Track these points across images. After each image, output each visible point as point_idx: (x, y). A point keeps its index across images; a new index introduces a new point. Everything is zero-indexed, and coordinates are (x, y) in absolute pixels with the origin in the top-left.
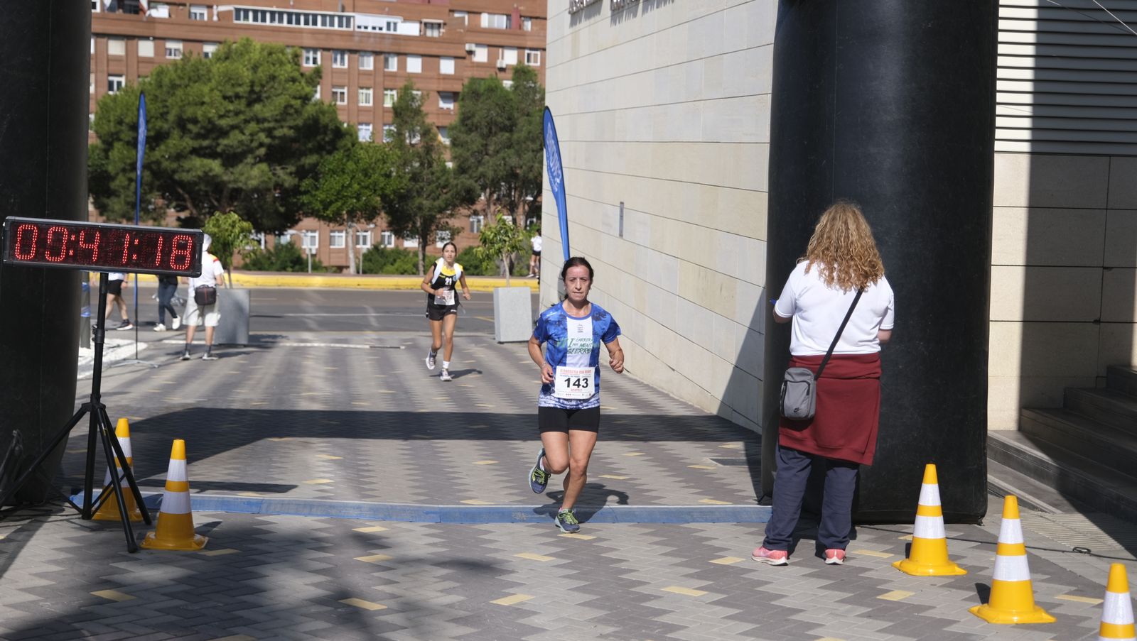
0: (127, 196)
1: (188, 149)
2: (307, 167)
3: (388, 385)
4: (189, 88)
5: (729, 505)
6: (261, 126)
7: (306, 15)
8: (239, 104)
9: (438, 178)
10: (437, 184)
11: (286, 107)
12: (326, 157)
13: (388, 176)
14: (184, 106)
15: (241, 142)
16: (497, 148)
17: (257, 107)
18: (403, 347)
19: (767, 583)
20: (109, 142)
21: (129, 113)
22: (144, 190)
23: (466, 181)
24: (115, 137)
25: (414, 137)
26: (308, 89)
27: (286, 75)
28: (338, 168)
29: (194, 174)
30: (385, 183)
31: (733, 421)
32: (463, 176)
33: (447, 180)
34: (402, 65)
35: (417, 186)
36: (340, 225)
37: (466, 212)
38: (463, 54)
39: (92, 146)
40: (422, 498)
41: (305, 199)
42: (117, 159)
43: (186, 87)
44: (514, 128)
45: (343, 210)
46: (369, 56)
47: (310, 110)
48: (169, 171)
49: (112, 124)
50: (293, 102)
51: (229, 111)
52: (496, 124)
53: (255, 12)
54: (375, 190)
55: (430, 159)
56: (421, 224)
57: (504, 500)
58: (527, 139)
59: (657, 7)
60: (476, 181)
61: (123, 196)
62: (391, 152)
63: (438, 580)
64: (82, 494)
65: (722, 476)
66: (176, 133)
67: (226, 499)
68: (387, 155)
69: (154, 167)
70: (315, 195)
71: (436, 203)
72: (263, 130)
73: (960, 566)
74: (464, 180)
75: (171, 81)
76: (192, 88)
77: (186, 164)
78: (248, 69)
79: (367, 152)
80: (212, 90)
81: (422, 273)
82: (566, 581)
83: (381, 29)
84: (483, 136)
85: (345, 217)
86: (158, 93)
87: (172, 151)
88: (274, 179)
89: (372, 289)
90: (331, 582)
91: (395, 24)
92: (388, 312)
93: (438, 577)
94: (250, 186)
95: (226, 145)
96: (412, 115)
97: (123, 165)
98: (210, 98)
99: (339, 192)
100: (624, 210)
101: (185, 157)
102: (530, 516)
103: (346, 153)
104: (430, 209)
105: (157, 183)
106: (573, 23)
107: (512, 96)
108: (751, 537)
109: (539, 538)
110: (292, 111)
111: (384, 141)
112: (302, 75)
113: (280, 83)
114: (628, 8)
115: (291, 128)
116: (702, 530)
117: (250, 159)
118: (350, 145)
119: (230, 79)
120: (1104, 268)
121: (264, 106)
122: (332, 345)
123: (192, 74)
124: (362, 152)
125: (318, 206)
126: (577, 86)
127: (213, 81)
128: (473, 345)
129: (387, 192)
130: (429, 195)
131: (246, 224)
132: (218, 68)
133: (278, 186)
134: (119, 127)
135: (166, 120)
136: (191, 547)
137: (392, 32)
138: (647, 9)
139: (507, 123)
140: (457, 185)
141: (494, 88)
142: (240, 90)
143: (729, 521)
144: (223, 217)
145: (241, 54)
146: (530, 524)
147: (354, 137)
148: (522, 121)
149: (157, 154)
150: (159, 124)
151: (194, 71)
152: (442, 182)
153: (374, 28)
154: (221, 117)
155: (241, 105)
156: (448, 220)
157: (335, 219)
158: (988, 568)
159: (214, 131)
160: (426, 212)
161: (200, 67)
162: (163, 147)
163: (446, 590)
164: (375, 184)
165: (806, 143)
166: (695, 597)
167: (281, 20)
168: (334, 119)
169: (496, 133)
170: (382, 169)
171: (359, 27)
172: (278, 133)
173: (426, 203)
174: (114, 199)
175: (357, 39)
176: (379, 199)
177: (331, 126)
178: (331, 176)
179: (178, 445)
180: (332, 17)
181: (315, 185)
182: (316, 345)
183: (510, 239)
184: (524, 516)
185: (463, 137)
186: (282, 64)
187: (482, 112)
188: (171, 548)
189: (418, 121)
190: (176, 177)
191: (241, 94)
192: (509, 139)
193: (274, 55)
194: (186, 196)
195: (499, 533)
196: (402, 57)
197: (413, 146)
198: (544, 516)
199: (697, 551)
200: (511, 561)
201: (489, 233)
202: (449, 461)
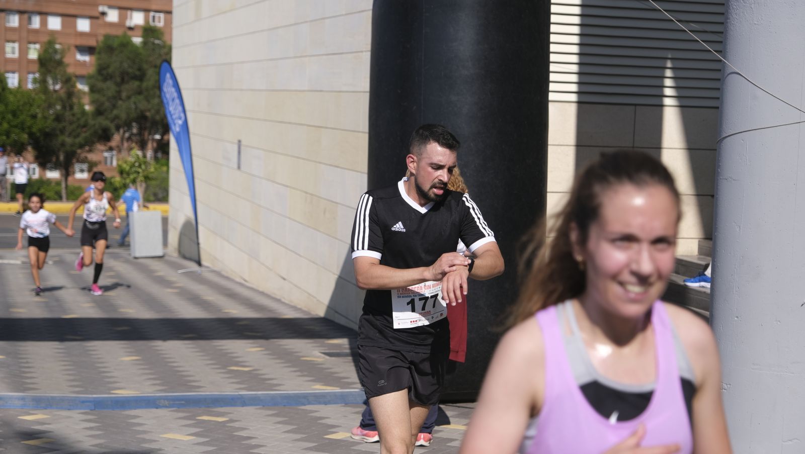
5: (337, 390)
9: (78, 119)
10: (77, 124)
13: (34, 117)
16: (129, 94)
18: (51, 262)
23: (103, 121)
25: (57, 84)
30: (32, 122)
31: (336, 321)
32: (100, 117)
33: (86, 120)
34: (44, 23)
35: (60, 126)
37: (100, 147)
38: (97, 14)
40: (77, 389)
44: (143, 77)
46: (15, 14)
52: (128, 74)
54: (23, 129)
55: (71, 103)
56: (64, 158)
57: (149, 390)
60: (111, 122)
62: (36, 97)
65: (330, 366)
68: (34, 100)
71: (78, 140)
74: (101, 121)
79: (15, 96)
81: (64, 199)
84: (119, 85)
96: (55, 65)
100: (242, 148)
102: (171, 402)
104: (72, 145)
107: (141, 51)
109: (181, 421)
111: (30, 86)
116: (316, 411)
124: (10, 96)
126: (200, 43)
128: (113, 260)
129: (34, 130)
130: (70, 134)
139: (138, 73)
140: (94, 125)
141: (126, 44)
143: (338, 403)
146: (172, 409)
147: (4, 83)
148: (150, 72)
152: (82, 122)
156: (87, 155)
160: (68, 148)
164: (23, 123)
169: (128, 81)
170: (29, 110)
173: (69, 140)
176: (25, 136)
183: (144, 171)
185: (100, 85)
187: (117, 63)
189: (60, 71)
192: (139, 87)
195: (146, 418)
196: (44, 16)
197: (55, 91)
198: (183, 402)
199: (313, 428)
200: (158, 441)
201: (124, 166)
202: (99, 358)
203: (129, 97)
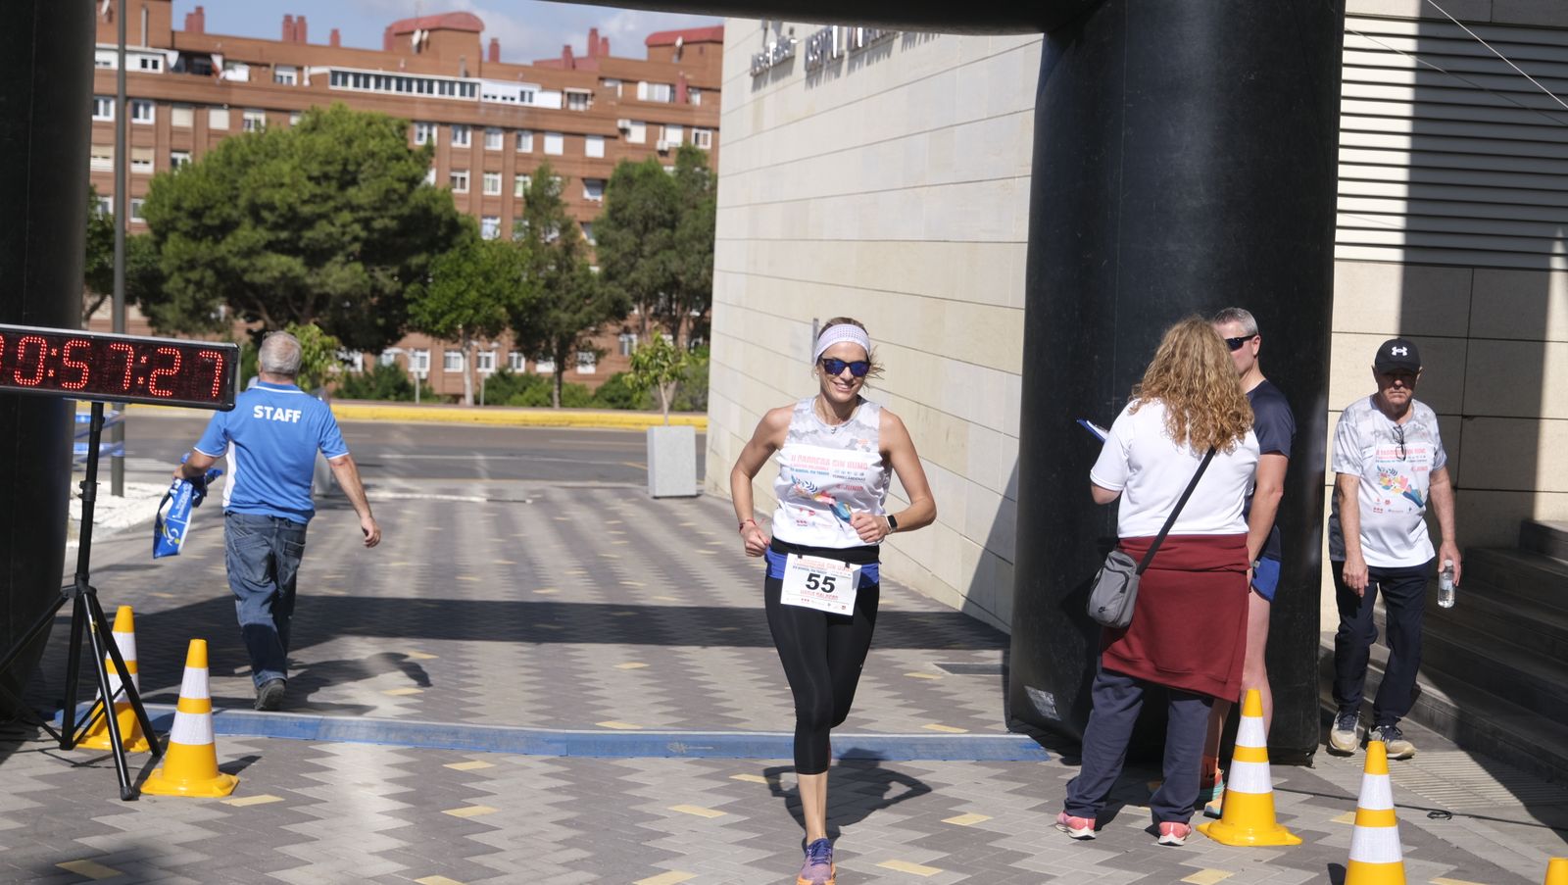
0: (183, 302)
1: (262, 243)
2: (413, 268)
3: (505, 553)
4: (265, 166)
5: (964, 734)
6: (356, 215)
7: (420, 81)
8: (329, 187)
9: (580, 286)
10: (577, 293)
11: (388, 192)
12: (438, 256)
13: (517, 281)
14: (259, 187)
15: (330, 235)
16: (655, 249)
17: (352, 191)
18: (529, 501)
19: (1024, 855)
20: (161, 232)
21: (189, 196)
22: (206, 294)
23: (615, 290)
24: (170, 226)
25: (550, 232)
26: (416, 170)
27: (389, 151)
28: (452, 269)
29: (269, 274)
30: (513, 290)
32: (611, 283)
33: (591, 288)
34: (539, 145)
35: (553, 295)
36: (455, 342)
37: (612, 328)
38: (615, 132)
39: (141, 237)
40: (543, 718)
41: (411, 309)
42: (171, 254)
43: (261, 164)
44: (677, 224)
45: (458, 324)
46: (497, 134)
47: (418, 197)
48: (238, 270)
49: (166, 209)
50: (397, 185)
51: (314, 196)
52: (654, 218)
53: (356, 76)
54: (499, 300)
55: (570, 261)
56: (558, 344)
57: (657, 723)
58: (692, 237)
59: (868, 63)
60: (627, 291)
61: (177, 303)
62: (520, 252)
63: (559, 847)
64: (60, 714)
65: (952, 690)
66: (247, 222)
67: (270, 719)
68: (516, 255)
69: (219, 265)
70: (421, 306)
71: (581, 316)
72: (357, 221)
73: (1291, 831)
74: (612, 289)
75: (243, 156)
76: (268, 165)
77: (260, 262)
78: (340, 143)
79: (490, 250)
80: (294, 168)
81: (557, 405)
82: (742, 850)
83: (513, 99)
84: (638, 234)
85: (461, 332)
86: (226, 171)
87: (241, 244)
88: (370, 282)
89: (494, 424)
90: (407, 849)
91: (531, 94)
92: (511, 455)
93: (560, 842)
94: (339, 291)
95: (310, 239)
96: (549, 205)
97: (178, 263)
98: (292, 178)
99: (453, 301)
101: (258, 253)
102: (691, 748)
103: (464, 252)
104: (570, 325)
105: (222, 287)
106: (756, 86)
107: (674, 183)
108: (998, 782)
109: (704, 781)
110: (395, 197)
111: (513, 238)
112: (410, 152)
113: (380, 162)
114: (828, 68)
115: (393, 218)
116: (929, 772)
117: (340, 258)
118: (468, 241)
119: (317, 155)
120: (1464, 417)
121: (360, 190)
122: (439, 497)
123: (269, 148)
124: (483, 250)
125: (427, 318)
126: (759, 168)
127: (296, 158)
128: (620, 500)
129: (515, 301)
130: (567, 308)
131: (328, 340)
132: (303, 142)
133: (376, 290)
134: (175, 213)
135: (236, 206)
136: (212, 792)
137: (526, 103)
138: (854, 67)
139: (668, 217)
140: (603, 294)
141: (651, 173)
142: (330, 169)
143: (966, 759)
144: (300, 329)
145: (333, 124)
146: (692, 759)
147: (474, 232)
148: (687, 215)
149: (222, 249)
150: (227, 210)
151: (272, 145)
152: (584, 290)
153: (504, 98)
154: (304, 202)
155: (331, 188)
156: (591, 339)
157: (447, 334)
158: (1330, 834)
159: (295, 221)
160: (564, 328)
161: (280, 139)
162: (230, 239)
163: (571, 862)
164: (499, 292)
165: (1079, 235)
166: (925, 877)
167: (388, 87)
168: (449, 208)
169: (653, 229)
170: (509, 272)
171: (486, 97)
172: (378, 224)
173: (565, 317)
174: (168, 306)
175: (482, 111)
176: (503, 310)
177: (445, 217)
178: (444, 281)
179: (197, 648)
180: (452, 83)
181: (424, 292)
182: (417, 496)
183: (670, 364)
184: (683, 748)
185: (612, 234)
186: (383, 136)
187: (638, 202)
188: (183, 794)
189: (555, 213)
190: (247, 278)
191: (331, 174)
192: (670, 237)
193: (374, 127)
194: (259, 303)
195: (648, 773)
196: (539, 135)
197: (547, 244)
198: (710, 748)
199: (924, 804)
200: (664, 817)
201: (643, 356)
202: (582, 664)
203: (654, 254)
